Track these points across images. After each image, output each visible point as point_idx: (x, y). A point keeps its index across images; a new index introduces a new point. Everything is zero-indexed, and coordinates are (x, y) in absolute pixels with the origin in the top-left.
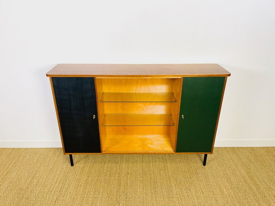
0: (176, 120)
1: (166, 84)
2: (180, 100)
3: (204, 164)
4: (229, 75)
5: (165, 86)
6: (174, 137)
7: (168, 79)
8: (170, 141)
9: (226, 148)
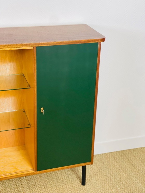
0: (32, 119)
1: (10, 62)
2: (35, 84)
3: (83, 183)
4: (104, 40)
5: (10, 64)
6: (32, 147)
7: (12, 51)
8: (27, 155)
9: (112, 153)
